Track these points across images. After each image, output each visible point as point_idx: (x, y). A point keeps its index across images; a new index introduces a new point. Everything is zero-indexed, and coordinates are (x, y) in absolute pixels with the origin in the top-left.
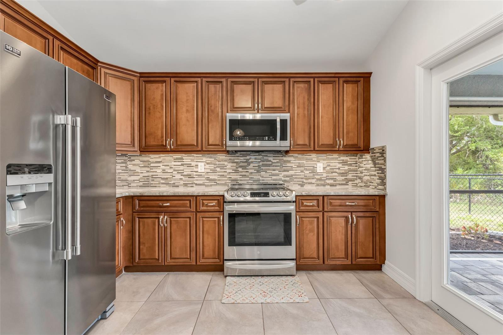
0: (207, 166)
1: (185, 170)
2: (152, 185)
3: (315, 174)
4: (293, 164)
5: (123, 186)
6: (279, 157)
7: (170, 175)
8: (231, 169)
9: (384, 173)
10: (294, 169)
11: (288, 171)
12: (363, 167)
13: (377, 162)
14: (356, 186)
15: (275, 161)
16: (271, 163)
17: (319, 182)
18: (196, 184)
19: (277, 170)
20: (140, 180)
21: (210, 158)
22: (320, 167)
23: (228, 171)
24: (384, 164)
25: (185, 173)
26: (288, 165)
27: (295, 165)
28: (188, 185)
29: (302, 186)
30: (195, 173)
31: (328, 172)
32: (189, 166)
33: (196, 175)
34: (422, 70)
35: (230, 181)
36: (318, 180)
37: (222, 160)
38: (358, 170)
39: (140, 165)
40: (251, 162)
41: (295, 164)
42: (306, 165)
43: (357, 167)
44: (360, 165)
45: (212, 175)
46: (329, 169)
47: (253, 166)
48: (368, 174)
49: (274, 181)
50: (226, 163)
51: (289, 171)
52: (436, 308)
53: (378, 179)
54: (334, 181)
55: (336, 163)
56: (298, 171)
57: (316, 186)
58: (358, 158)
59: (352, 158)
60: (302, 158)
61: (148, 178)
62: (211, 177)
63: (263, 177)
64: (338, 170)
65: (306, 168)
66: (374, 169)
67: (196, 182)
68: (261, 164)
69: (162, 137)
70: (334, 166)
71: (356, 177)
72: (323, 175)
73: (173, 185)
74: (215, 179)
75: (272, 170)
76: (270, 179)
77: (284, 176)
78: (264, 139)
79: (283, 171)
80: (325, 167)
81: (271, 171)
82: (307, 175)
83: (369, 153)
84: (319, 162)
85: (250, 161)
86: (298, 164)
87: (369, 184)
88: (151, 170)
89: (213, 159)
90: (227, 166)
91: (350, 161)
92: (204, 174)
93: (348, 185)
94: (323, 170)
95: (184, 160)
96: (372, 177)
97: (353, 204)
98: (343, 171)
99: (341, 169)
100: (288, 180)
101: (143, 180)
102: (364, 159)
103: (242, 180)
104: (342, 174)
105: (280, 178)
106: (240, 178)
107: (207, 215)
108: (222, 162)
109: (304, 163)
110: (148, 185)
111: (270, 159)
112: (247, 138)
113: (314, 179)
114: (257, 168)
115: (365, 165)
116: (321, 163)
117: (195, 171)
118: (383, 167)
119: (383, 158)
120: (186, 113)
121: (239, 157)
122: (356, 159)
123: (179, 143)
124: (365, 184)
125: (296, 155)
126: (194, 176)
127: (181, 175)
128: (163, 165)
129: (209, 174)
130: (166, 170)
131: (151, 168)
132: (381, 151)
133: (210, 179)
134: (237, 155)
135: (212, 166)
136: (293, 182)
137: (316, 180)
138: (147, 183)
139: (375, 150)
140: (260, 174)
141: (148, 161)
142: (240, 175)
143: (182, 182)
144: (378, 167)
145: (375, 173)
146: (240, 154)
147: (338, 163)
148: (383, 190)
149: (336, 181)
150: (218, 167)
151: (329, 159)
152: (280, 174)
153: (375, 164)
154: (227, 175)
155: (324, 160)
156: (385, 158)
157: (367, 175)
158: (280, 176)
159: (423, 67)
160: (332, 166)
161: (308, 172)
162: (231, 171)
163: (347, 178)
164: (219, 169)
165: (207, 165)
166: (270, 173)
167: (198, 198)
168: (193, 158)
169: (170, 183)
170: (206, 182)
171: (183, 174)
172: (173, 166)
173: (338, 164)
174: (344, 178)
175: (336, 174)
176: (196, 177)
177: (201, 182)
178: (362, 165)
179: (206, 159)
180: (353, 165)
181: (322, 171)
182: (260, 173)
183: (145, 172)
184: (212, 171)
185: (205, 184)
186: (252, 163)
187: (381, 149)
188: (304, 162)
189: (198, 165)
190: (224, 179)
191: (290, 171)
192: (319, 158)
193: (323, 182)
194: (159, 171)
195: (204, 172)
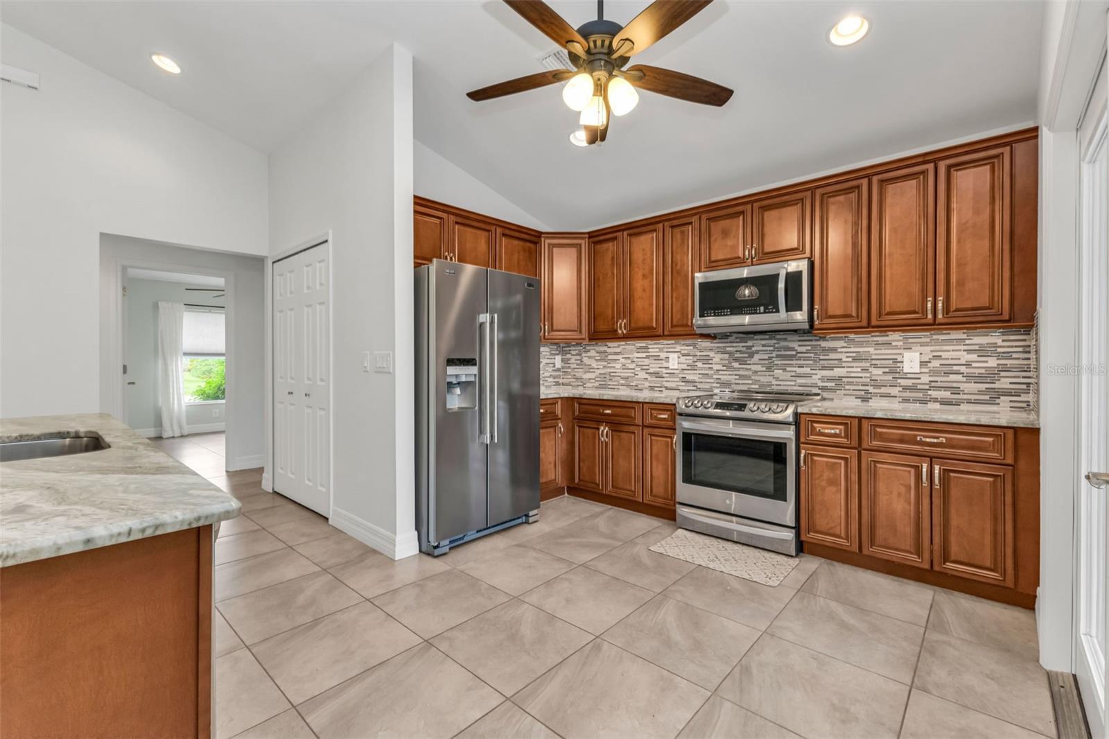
0: (683, 359)
1: (651, 365)
2: (609, 387)
3: (897, 376)
4: (843, 354)
5: (578, 386)
6: (812, 340)
7: (632, 373)
8: (721, 364)
10: (844, 365)
11: (831, 368)
15: (803, 349)
16: (794, 353)
17: (907, 394)
18: (667, 388)
19: (807, 367)
20: (597, 379)
21: (686, 346)
22: (911, 361)
23: (716, 367)
25: (651, 370)
26: (833, 356)
27: (847, 357)
28: (656, 389)
29: (865, 400)
30: (663, 370)
31: (933, 373)
32: (657, 358)
33: (667, 373)
35: (718, 385)
36: (905, 388)
37: (705, 349)
39: (597, 358)
40: (756, 351)
41: (848, 355)
42: (874, 357)
45: (691, 374)
46: (938, 365)
47: (760, 360)
49: (801, 388)
50: (712, 354)
51: (833, 370)
54: (952, 393)
55: (960, 350)
56: (856, 369)
57: (900, 402)
58: (1030, 337)
60: (866, 341)
61: (604, 376)
62: (689, 377)
63: (777, 379)
64: (964, 367)
65: (874, 362)
67: (667, 384)
68: (774, 355)
69: (613, 318)
70: (951, 359)
71: (1024, 387)
72: (920, 378)
73: (636, 388)
74: (695, 380)
75: (796, 367)
76: (793, 383)
77: (822, 379)
78: (758, 311)
79: (820, 370)
80: (928, 360)
81: (795, 369)
82: (878, 378)
84: (911, 349)
85: (754, 349)
86: (854, 355)
88: (609, 365)
89: (691, 348)
90: (714, 359)
91: (1004, 347)
92: (678, 372)
93: (999, 404)
94: (920, 368)
95: (649, 350)
97: (935, 441)
98: (982, 371)
99: (974, 365)
100: (831, 386)
101: (599, 379)
103: (739, 384)
104: (979, 379)
105: (813, 382)
106: (736, 379)
107: (656, 431)
108: (705, 351)
109: (869, 352)
110: (605, 386)
111: (791, 345)
112: (727, 312)
113: (896, 386)
114: (767, 362)
116: (915, 352)
117: (664, 368)
120: (643, 279)
121: (733, 342)
123: (633, 325)
125: (852, 336)
126: (664, 375)
127: (647, 373)
128: (623, 358)
129: (685, 372)
130: (627, 365)
131: (609, 361)
133: (687, 380)
134: (731, 339)
135: (690, 360)
136: (843, 392)
137: (901, 389)
138: (604, 383)
140: (772, 373)
141: (605, 352)
142: (736, 375)
143: (647, 384)
146: (736, 338)
147: (964, 351)
149: (959, 394)
150: (700, 360)
151: (937, 342)
152: (814, 374)
154: (714, 374)
155: (922, 345)
158: (814, 379)
160: (947, 359)
161: (880, 371)
162: (720, 367)
163: (995, 389)
164: (701, 363)
165: (682, 357)
166: (793, 371)
167: (645, 405)
168: (663, 346)
169: (631, 384)
170: (681, 386)
171: (649, 371)
172: (635, 360)
173: (965, 353)
174: (983, 387)
175: (959, 377)
176: (667, 377)
179: (682, 348)
180: (1014, 356)
181: (918, 370)
182: (774, 371)
183: (602, 367)
184: (689, 368)
185: (680, 388)
186: (758, 353)
188: (871, 350)
189: (669, 358)
190: (709, 380)
191: (835, 369)
192: (911, 340)
193: (921, 395)
194: (618, 366)
195: (677, 369)
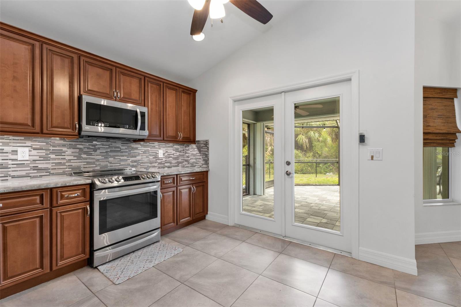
0: (34, 152)
3: (157, 159)
4: (140, 150)
6: (127, 144)
8: (73, 155)
9: (207, 157)
10: (140, 155)
12: (189, 153)
13: (201, 150)
14: (183, 167)
15: (124, 147)
16: (119, 149)
17: (160, 165)
18: (13, 177)
19: (125, 156)
21: (38, 142)
22: (161, 153)
23: (68, 158)
24: (208, 151)
26: (136, 151)
27: (141, 152)
29: (147, 169)
30: (10, 162)
31: (166, 157)
34: (232, 101)
36: (160, 163)
37: (59, 145)
38: (185, 155)
40: (98, 148)
41: (142, 151)
42: (150, 152)
43: (184, 153)
44: (187, 151)
45: (44, 163)
46: (167, 155)
47: (101, 153)
48: (195, 158)
50: (64, 149)
51: (136, 157)
52: (238, 226)
53: (202, 161)
54: (170, 164)
55: (171, 150)
56: (144, 157)
57: (158, 169)
58: (184, 146)
59: (182, 146)
60: (147, 145)
62: (40, 166)
63: (111, 163)
64: (172, 155)
65: (150, 154)
66: (199, 154)
67: (13, 174)
68: (109, 150)
71: (183, 161)
72: (163, 159)
74: (48, 168)
75: (120, 156)
76: (119, 165)
77: (132, 162)
78: (125, 127)
79: (131, 157)
80: (165, 153)
82: (151, 160)
83: (195, 144)
84: (160, 149)
85: (96, 146)
86: (144, 151)
87: (194, 164)
90: (66, 153)
91: (180, 149)
92: (29, 162)
93: (179, 166)
96: (197, 160)
98: (176, 156)
99: (175, 154)
100: (135, 165)
102: (191, 148)
103: (87, 167)
104: (175, 159)
106: (84, 165)
107: (68, 208)
108: (58, 147)
109: (148, 150)
111: (118, 145)
112: (107, 125)
113: (156, 163)
114: (105, 154)
115: (191, 151)
116: (161, 150)
117: (10, 160)
118: (206, 153)
119: (206, 147)
121: (83, 142)
122: (183, 147)
124: (191, 165)
126: (9, 166)
129: (37, 162)
132: (205, 143)
133: (39, 168)
135: (43, 153)
137: (158, 164)
139: (200, 142)
142: (84, 162)
144: (202, 153)
145: (201, 157)
147: (173, 150)
148: (207, 168)
150: (53, 153)
151: (166, 147)
152: (128, 160)
153: (200, 151)
154: (66, 163)
155: (163, 147)
156: (208, 147)
157: (193, 159)
158: (129, 162)
159: (232, 100)
160: (169, 153)
161: (152, 157)
162: (72, 158)
163: (178, 162)
164: (54, 155)
166: (118, 159)
168: (8, 141)
170: (31, 173)
174: (176, 161)
175: (171, 159)
177: (24, 173)
178: (188, 152)
179: (32, 143)
180: (182, 152)
181: (162, 156)
182: (108, 159)
184: (41, 159)
185: (30, 175)
186: (100, 149)
187: (205, 142)
188: (149, 149)
189: (17, 151)
190: (61, 167)
192: (160, 146)
193: (163, 165)
